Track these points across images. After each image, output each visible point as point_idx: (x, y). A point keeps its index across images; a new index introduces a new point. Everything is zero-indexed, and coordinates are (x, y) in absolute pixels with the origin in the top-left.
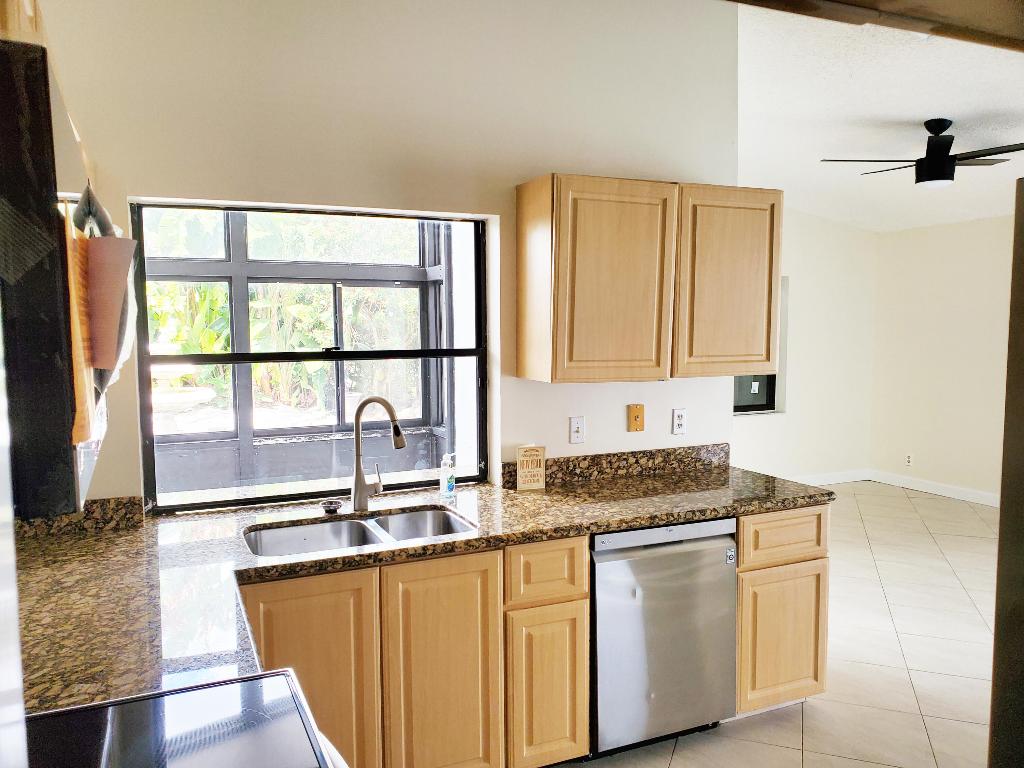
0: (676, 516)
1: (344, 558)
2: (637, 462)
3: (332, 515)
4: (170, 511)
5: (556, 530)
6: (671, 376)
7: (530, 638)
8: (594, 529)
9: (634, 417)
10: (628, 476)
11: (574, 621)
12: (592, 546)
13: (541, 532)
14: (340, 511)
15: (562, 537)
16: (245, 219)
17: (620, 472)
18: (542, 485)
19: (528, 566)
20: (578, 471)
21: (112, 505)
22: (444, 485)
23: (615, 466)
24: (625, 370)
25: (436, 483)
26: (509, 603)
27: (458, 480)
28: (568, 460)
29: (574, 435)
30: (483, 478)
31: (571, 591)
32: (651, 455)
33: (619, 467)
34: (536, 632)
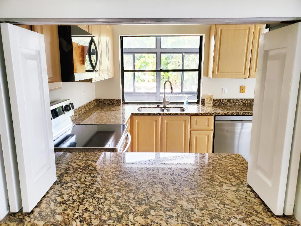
0: (239, 113)
1: (153, 113)
2: (242, 101)
3: (158, 107)
4: (127, 103)
5: (204, 113)
6: (249, 77)
7: (196, 138)
8: (215, 114)
9: (242, 89)
10: (239, 105)
11: (208, 136)
12: (215, 118)
13: (200, 113)
14: (160, 106)
15: (206, 115)
16: (161, 39)
17: (236, 104)
18: (212, 105)
19: (196, 121)
20: (223, 102)
21: (115, 100)
22: (185, 103)
23: (235, 102)
24: (234, 75)
25: (184, 103)
26: (191, 129)
27: (189, 103)
28: (221, 99)
29: (223, 93)
30: (198, 103)
31: (208, 128)
32: (247, 100)
33: (236, 103)
34: (198, 136)
